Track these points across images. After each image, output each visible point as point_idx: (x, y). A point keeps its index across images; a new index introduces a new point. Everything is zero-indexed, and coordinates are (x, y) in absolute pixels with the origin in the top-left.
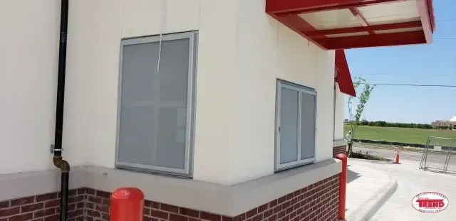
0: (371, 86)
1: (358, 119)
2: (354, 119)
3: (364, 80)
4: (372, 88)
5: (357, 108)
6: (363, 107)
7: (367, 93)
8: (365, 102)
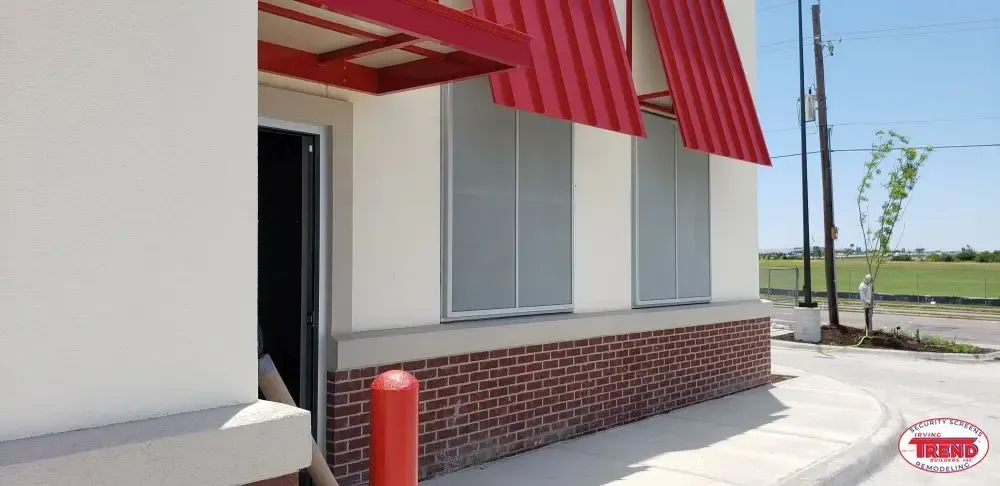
0: (919, 153)
1: (884, 242)
2: (875, 245)
3: (902, 139)
4: (923, 158)
5: (881, 212)
6: (897, 208)
7: (910, 171)
8: (904, 195)
